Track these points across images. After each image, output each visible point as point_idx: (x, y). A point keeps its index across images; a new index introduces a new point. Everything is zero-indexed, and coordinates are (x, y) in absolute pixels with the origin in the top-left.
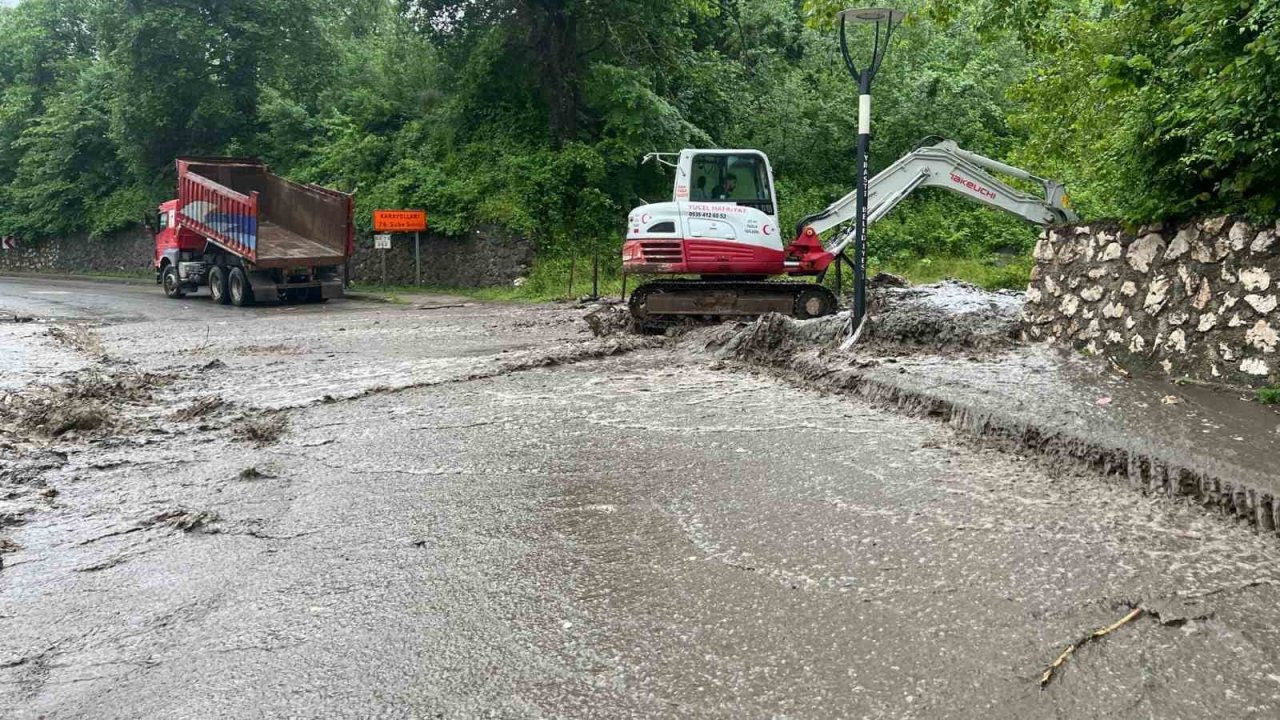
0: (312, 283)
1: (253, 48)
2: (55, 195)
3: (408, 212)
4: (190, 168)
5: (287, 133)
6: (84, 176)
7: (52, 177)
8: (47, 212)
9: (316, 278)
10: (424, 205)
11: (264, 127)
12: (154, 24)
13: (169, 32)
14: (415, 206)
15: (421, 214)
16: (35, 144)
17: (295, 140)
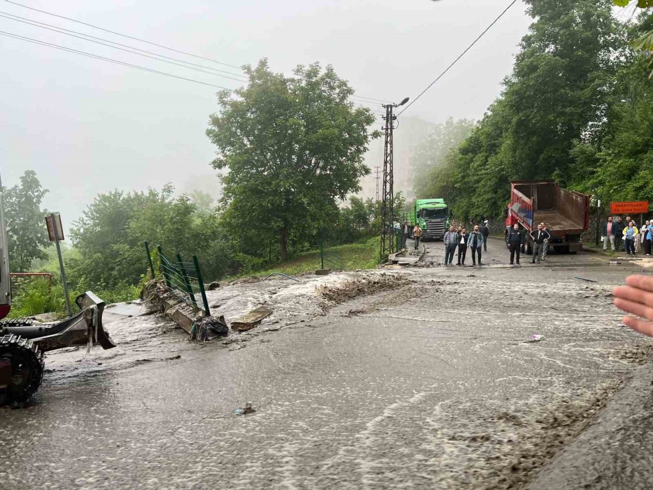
0: (564, 243)
1: (570, 120)
2: (488, 200)
3: (638, 202)
4: (516, 187)
5: (584, 162)
6: (500, 191)
7: (488, 192)
8: (484, 208)
9: (567, 241)
10: (647, 197)
11: (573, 161)
12: (523, 118)
13: (529, 120)
14: (642, 199)
15: (645, 203)
16: (483, 178)
17: (588, 165)
